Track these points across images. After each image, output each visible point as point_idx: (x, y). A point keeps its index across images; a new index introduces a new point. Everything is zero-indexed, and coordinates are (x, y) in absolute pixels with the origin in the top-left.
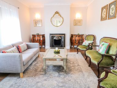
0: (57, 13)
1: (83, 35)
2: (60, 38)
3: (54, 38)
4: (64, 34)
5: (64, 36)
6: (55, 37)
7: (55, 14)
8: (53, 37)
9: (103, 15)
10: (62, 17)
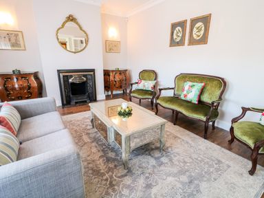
0: (72, 20)
1: (126, 70)
2: (85, 79)
3: (70, 80)
4: (93, 71)
5: (92, 73)
6: (71, 76)
7: (67, 21)
8: (66, 78)
9: (175, 37)
10: (84, 31)
